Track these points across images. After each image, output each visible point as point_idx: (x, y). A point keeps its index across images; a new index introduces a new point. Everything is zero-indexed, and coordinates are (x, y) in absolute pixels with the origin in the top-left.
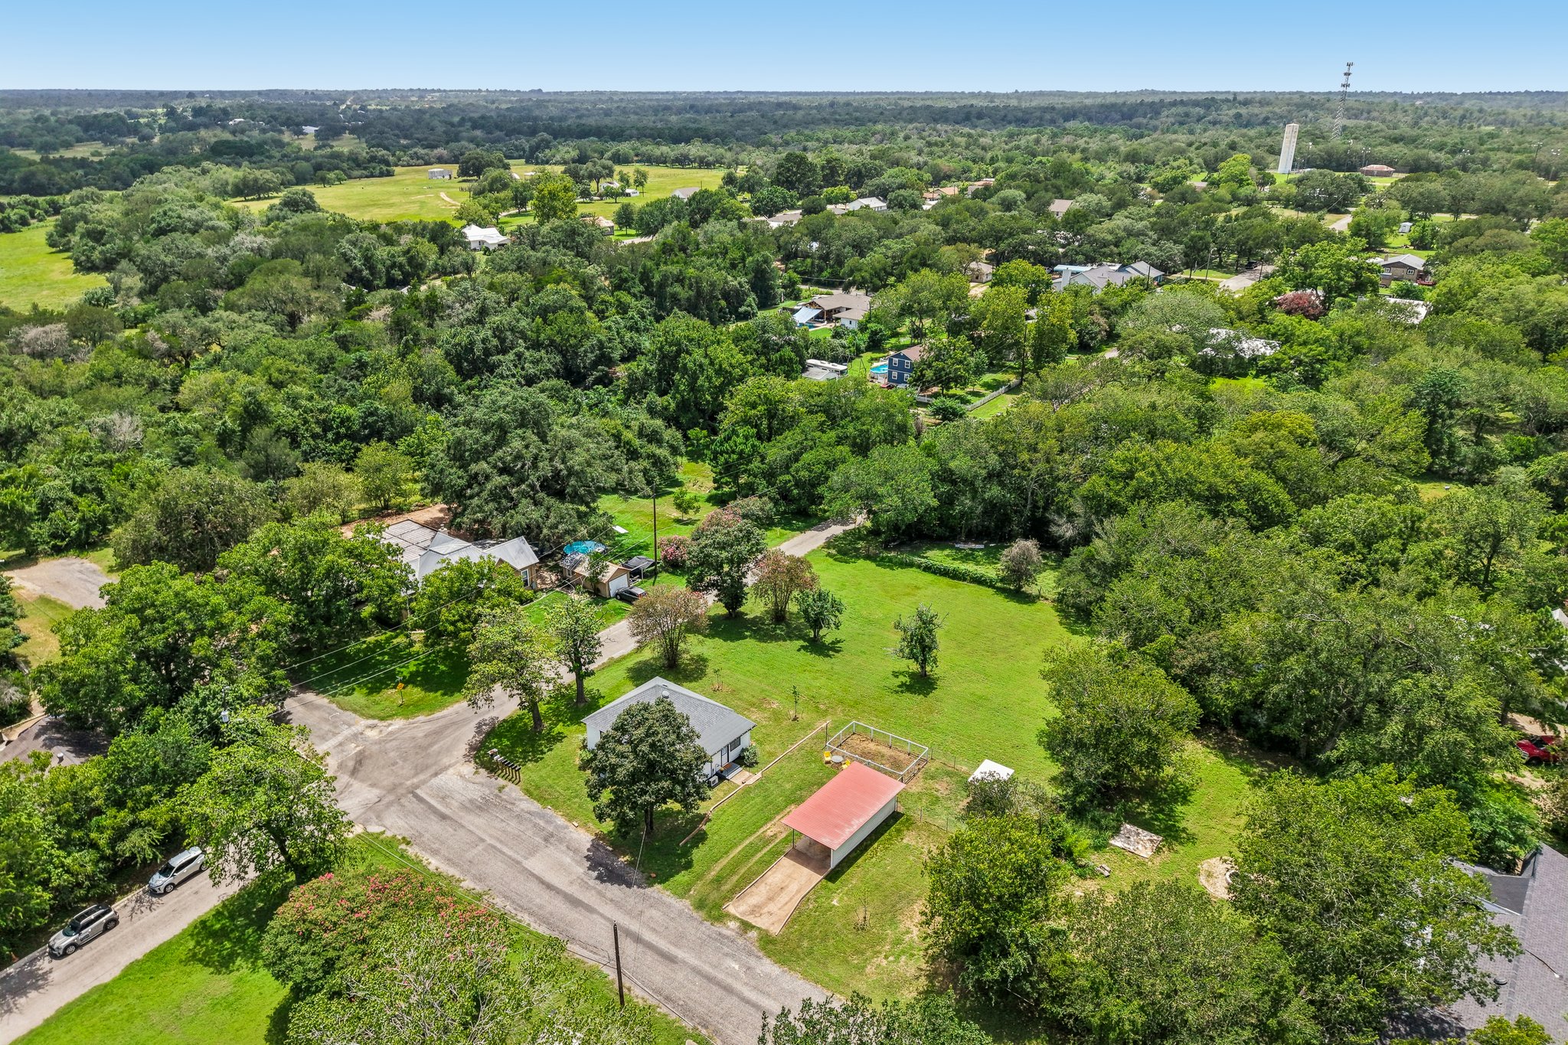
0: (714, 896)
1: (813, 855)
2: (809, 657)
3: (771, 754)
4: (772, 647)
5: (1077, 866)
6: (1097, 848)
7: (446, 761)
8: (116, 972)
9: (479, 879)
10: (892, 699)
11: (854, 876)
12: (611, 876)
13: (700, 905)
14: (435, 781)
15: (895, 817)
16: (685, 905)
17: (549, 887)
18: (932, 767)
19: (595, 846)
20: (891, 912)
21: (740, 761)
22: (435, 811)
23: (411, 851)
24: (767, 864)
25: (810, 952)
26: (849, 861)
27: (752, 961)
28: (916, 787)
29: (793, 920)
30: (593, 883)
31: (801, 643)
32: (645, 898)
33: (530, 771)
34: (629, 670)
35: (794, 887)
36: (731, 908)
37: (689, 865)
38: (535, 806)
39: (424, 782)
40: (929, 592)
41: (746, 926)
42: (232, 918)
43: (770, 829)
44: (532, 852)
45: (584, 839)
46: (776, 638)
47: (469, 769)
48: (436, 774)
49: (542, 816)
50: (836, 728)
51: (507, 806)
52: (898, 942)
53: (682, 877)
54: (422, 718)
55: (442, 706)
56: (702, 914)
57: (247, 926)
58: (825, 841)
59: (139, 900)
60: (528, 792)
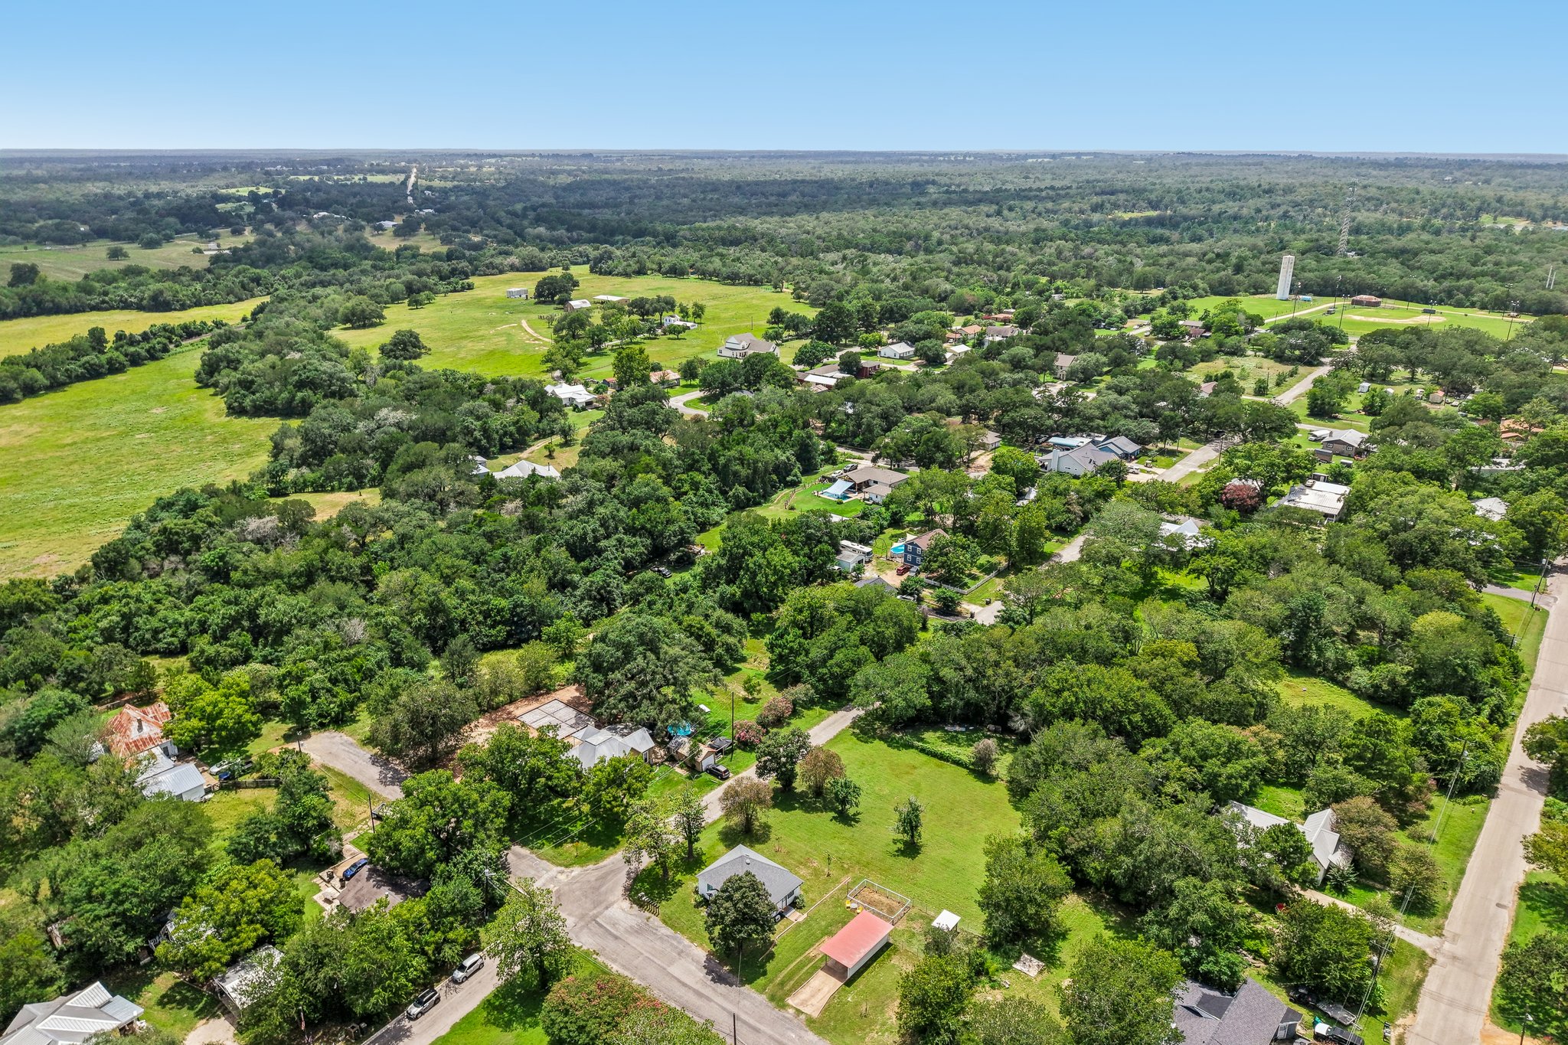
0: (780, 993)
1: (836, 969)
2: (839, 826)
3: (813, 900)
4: (814, 817)
5: (991, 980)
6: (1005, 970)
7: (611, 899)
8: (447, 1029)
9: (643, 979)
10: (890, 861)
11: (861, 983)
12: (719, 979)
13: (772, 998)
14: (607, 912)
15: (888, 945)
16: (763, 998)
17: (684, 985)
18: (913, 912)
19: (708, 960)
20: (880, 1007)
21: (794, 905)
22: (611, 934)
23: (600, 959)
24: (810, 974)
25: (835, 1028)
26: (859, 974)
27: (803, 1033)
28: (901, 926)
29: (827, 1008)
30: (710, 983)
31: (833, 814)
32: (740, 993)
33: (665, 907)
34: (720, 833)
35: (826, 989)
36: (790, 1001)
37: (765, 973)
38: (669, 931)
39: (600, 913)
40: (922, 771)
41: (799, 1012)
42: (504, 998)
43: (812, 952)
44: (672, 962)
45: (701, 954)
46: (816, 810)
47: (626, 904)
48: (607, 908)
49: (675, 938)
50: (854, 883)
51: (653, 931)
52: (883, 1024)
53: (761, 981)
54: (591, 866)
55: (602, 858)
56: (772, 1004)
57: (514, 1004)
58: (845, 962)
59: (447, 986)
60: (664, 922)
